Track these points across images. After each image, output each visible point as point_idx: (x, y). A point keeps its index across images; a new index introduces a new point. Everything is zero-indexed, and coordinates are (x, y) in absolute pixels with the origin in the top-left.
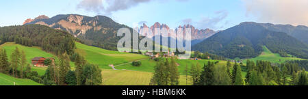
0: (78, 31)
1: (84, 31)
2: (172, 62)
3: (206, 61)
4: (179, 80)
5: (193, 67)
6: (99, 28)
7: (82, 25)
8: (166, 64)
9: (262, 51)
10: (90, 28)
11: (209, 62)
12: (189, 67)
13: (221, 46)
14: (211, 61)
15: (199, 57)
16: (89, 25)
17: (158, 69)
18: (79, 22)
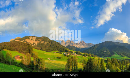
0: (34, 44)
1: (36, 44)
2: (75, 57)
3: (89, 57)
4: (78, 65)
5: (84, 60)
6: (43, 42)
7: (36, 41)
8: (72, 58)
9: (114, 54)
10: (39, 42)
11: (91, 58)
12: (82, 60)
13: (96, 51)
14: (92, 57)
15: (87, 55)
16: (39, 41)
17: (68, 60)
18: (34, 39)
